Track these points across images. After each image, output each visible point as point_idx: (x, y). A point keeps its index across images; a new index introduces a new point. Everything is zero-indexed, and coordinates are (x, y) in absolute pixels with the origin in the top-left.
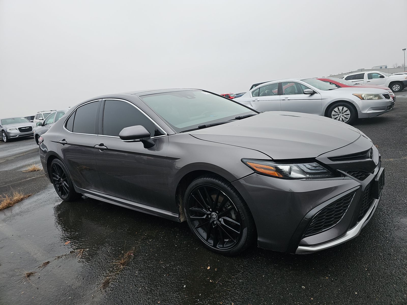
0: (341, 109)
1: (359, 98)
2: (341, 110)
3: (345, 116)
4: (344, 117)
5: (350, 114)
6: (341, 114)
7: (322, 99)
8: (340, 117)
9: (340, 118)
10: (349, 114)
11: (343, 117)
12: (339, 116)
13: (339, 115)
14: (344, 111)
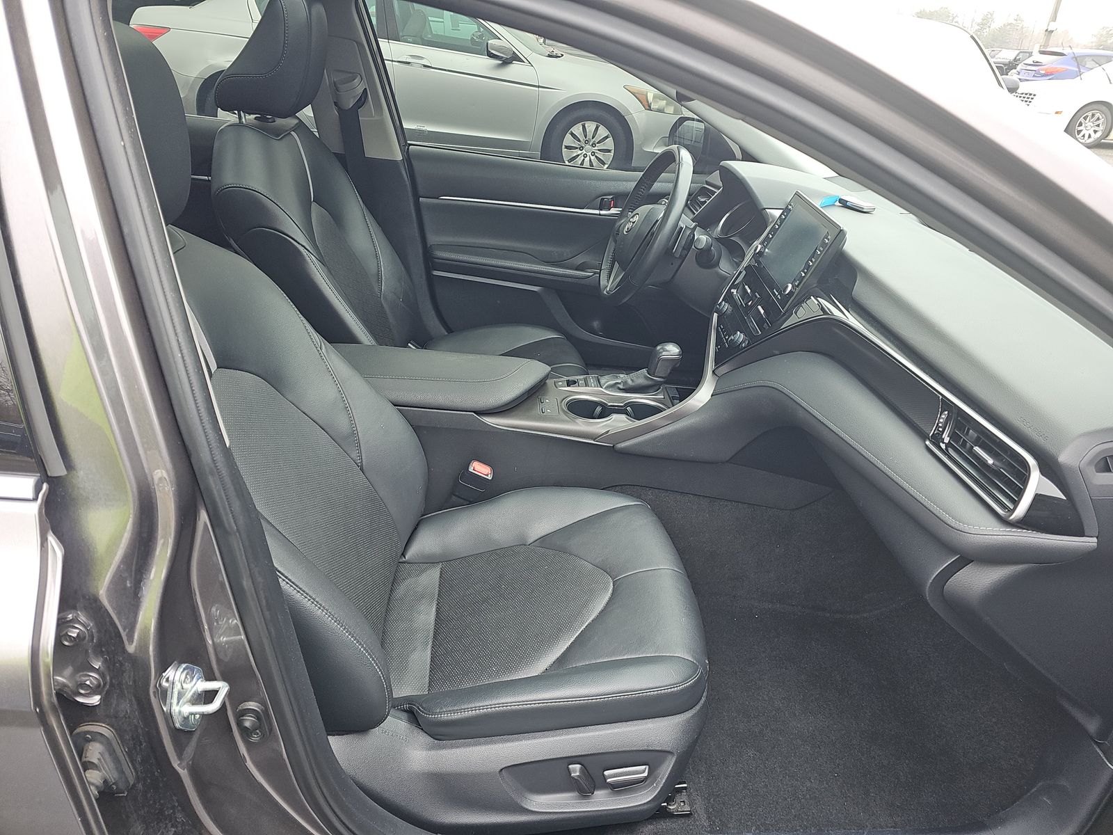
0: (590, 131)
1: (641, 103)
2: (590, 135)
3: (600, 155)
4: (596, 157)
5: (613, 151)
6: (588, 146)
7: (539, 87)
8: (585, 156)
9: (584, 160)
10: (609, 151)
11: (593, 158)
12: (584, 152)
13: (582, 147)
14: (597, 139)
